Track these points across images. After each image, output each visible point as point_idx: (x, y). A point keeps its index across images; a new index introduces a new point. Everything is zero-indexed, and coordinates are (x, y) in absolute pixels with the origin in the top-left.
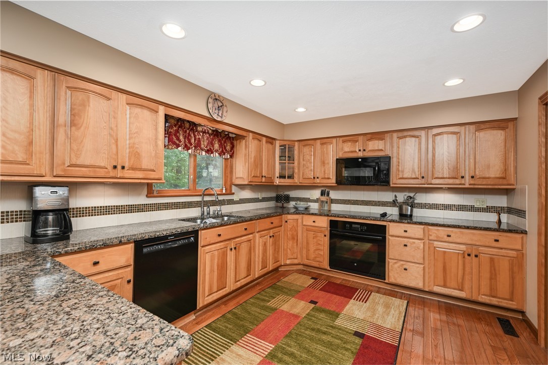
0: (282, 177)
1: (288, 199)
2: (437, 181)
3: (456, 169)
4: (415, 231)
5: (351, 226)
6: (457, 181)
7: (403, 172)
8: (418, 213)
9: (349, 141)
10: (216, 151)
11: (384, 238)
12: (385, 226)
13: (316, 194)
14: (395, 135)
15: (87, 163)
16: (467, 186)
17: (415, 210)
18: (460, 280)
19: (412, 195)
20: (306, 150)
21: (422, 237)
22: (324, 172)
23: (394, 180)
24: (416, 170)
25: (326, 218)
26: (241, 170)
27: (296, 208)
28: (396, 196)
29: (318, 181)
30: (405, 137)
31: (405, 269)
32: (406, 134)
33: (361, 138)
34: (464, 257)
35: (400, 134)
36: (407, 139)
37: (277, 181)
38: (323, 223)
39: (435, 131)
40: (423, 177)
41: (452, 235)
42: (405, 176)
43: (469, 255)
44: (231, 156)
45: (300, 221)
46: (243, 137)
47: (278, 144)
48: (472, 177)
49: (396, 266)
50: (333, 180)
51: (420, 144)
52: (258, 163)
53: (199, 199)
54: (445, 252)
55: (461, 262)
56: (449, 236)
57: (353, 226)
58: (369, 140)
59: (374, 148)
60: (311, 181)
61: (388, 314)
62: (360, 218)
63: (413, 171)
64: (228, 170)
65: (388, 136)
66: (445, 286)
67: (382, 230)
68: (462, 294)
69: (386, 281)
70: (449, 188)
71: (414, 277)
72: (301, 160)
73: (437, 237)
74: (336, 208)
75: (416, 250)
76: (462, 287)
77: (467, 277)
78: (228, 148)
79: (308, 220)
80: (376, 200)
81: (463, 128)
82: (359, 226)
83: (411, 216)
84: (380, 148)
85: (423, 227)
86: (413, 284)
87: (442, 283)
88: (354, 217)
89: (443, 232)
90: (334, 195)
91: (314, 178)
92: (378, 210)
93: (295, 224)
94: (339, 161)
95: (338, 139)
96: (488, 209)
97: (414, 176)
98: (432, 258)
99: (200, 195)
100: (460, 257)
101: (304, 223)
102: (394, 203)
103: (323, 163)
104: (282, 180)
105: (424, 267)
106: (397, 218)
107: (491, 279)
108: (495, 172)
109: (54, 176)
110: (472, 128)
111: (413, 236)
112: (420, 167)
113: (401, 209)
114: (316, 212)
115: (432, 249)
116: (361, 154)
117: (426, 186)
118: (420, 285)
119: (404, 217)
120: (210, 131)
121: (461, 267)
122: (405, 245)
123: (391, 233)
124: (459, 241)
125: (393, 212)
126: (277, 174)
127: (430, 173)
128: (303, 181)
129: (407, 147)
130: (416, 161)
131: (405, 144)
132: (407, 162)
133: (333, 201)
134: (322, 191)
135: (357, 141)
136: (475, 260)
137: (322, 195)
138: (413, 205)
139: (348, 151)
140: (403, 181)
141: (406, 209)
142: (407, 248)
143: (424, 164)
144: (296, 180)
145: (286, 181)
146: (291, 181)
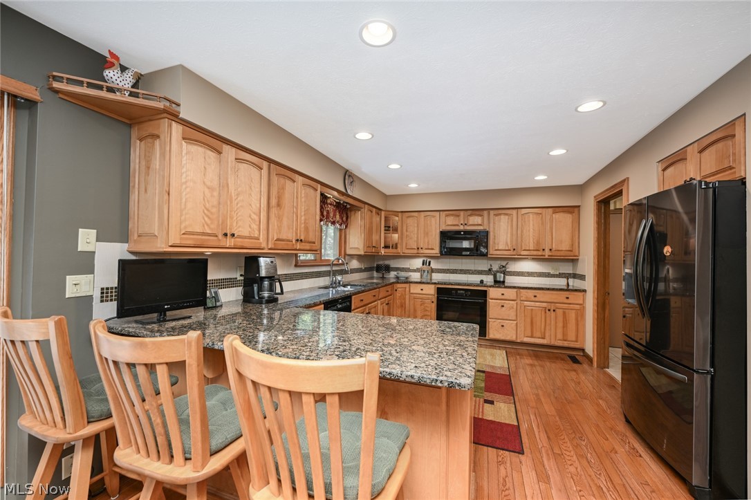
0: (386, 247)
1: (388, 269)
2: (524, 253)
3: (538, 243)
4: (510, 293)
5: (456, 292)
6: (540, 253)
7: (498, 244)
8: (510, 280)
9: (452, 215)
10: (338, 222)
11: (486, 301)
12: (486, 291)
13: (417, 263)
14: (492, 212)
15: (284, 238)
16: (547, 257)
17: (507, 277)
18: (543, 330)
19: (504, 263)
20: (410, 221)
21: (515, 298)
22: (428, 242)
23: (491, 251)
24: (509, 243)
25: (433, 286)
26: (356, 242)
27: (397, 278)
28: (491, 266)
29: (421, 251)
30: (500, 214)
31: (503, 326)
32: (500, 212)
33: (462, 213)
34: (546, 312)
35: (496, 212)
36: (502, 217)
37: (383, 252)
38: (430, 290)
39: (524, 211)
40: (514, 249)
41: (538, 295)
42: (500, 248)
43: (549, 310)
44: (346, 227)
45: (407, 289)
46: (358, 209)
47: (383, 213)
48: (551, 250)
49: (496, 323)
50: (436, 251)
51: (512, 221)
52: (369, 233)
53: (328, 269)
54: (532, 309)
55: (543, 317)
56: (535, 296)
57: (459, 292)
58: (471, 215)
59: (475, 223)
60: (415, 251)
61: (495, 359)
62: (465, 285)
63: (507, 244)
64: (342, 241)
65: (485, 213)
66: (532, 337)
67: (484, 294)
68: (544, 342)
69: (487, 338)
70: (533, 259)
71: (509, 334)
72: (405, 231)
73: (527, 297)
74: (437, 277)
75: (510, 310)
76: (545, 336)
77: (548, 327)
78: (344, 219)
79: (416, 289)
80: (473, 269)
81: (544, 210)
82: (464, 292)
83: (504, 282)
84: (479, 223)
85: (516, 290)
86: (508, 338)
87: (530, 335)
88: (459, 284)
89: (531, 293)
90: (435, 265)
91: (418, 248)
92: (475, 279)
93: (403, 293)
94: (442, 234)
95: (441, 213)
96: (560, 276)
97: (507, 248)
98: (523, 315)
99: (330, 265)
100: (543, 313)
101: (412, 291)
102: (489, 272)
103: (426, 234)
104: (387, 250)
105: (517, 324)
106: (493, 284)
107: (564, 327)
108: (565, 246)
109: (270, 249)
110: (550, 210)
111: (508, 298)
112: (512, 241)
113: (495, 276)
114: (419, 280)
115: (523, 308)
116: (461, 228)
117: (516, 257)
118: (513, 337)
119: (498, 283)
120: (335, 203)
121: (543, 320)
122: (503, 306)
123: (491, 297)
124: (542, 300)
125: (489, 279)
126: (383, 245)
127: (519, 246)
128: (407, 251)
129: (502, 224)
130: (509, 235)
131: (500, 221)
132: (502, 236)
133: (433, 271)
134: (424, 261)
135: (458, 216)
136: (553, 314)
137: (423, 264)
138: (505, 273)
139: (451, 224)
140: (498, 252)
141: (500, 277)
142: (504, 308)
143: (514, 238)
144: (399, 250)
145: (391, 251)
146: (394, 251)
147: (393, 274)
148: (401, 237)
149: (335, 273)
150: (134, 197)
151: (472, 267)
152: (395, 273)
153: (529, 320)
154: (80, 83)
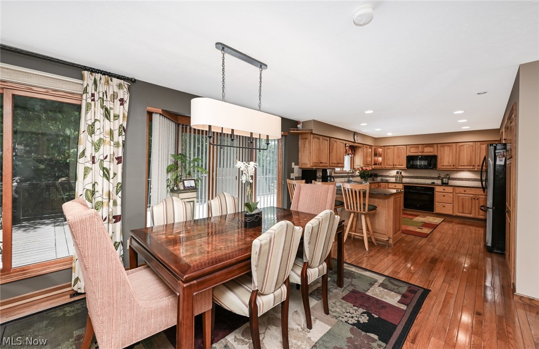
0: (375, 164)
1: (376, 176)
2: (461, 167)
3: (471, 161)
4: (449, 189)
5: (415, 188)
6: (471, 167)
7: (443, 163)
8: (452, 182)
9: (414, 147)
10: (350, 154)
11: (433, 193)
12: (435, 188)
13: (394, 173)
14: (439, 145)
15: (334, 163)
16: (476, 170)
17: (450, 181)
18: (470, 209)
19: (448, 173)
20: (389, 151)
21: (452, 192)
22: (399, 162)
23: (439, 166)
25: (402, 184)
26: (359, 162)
27: (382, 180)
28: (439, 174)
29: (395, 166)
30: (445, 146)
31: (444, 206)
33: (420, 146)
34: (472, 200)
35: (442, 145)
36: (446, 148)
37: (373, 167)
38: (400, 186)
39: (460, 144)
40: (454, 165)
41: (466, 190)
42: (445, 165)
43: (474, 199)
44: (354, 156)
45: (387, 186)
46: (360, 147)
47: (373, 148)
48: (478, 165)
49: (439, 205)
50: (404, 166)
51: (453, 149)
52: (365, 157)
53: (346, 175)
54: (463, 198)
55: (470, 202)
57: (417, 188)
58: (426, 147)
59: (428, 151)
60: (392, 166)
63: (449, 162)
64: (352, 162)
65: (435, 146)
66: (463, 213)
67: (432, 189)
69: (434, 212)
71: (448, 210)
72: (386, 156)
73: (460, 191)
74: (405, 180)
75: (449, 198)
76: (471, 213)
77: (473, 208)
78: (353, 152)
79: (392, 186)
81: (474, 143)
82: (420, 188)
83: (448, 183)
84: (431, 151)
85: (453, 187)
86: (448, 213)
87: (461, 212)
88: (417, 184)
89: (462, 190)
90: (404, 174)
92: (429, 181)
94: (408, 157)
95: (407, 146)
97: (449, 165)
98: (457, 201)
99: (347, 173)
100: (470, 200)
101: (389, 188)
102: (438, 178)
103: (399, 157)
104: (375, 166)
105: (453, 206)
106: (440, 184)
109: (330, 167)
110: (479, 143)
111: (448, 191)
112: (452, 161)
113: (442, 180)
114: (395, 181)
115: (457, 197)
116: (420, 154)
117: (456, 169)
118: (451, 213)
119: (443, 184)
121: (470, 204)
123: (437, 190)
124: (469, 193)
125: (439, 182)
126: (373, 163)
127: (457, 164)
128: (387, 166)
129: (446, 151)
130: (450, 157)
131: (444, 150)
132: (446, 159)
133: (403, 177)
134: (397, 172)
135: (418, 147)
136: (477, 201)
137: (397, 173)
138: (449, 179)
139: (413, 152)
140: (443, 167)
141: (445, 180)
142: (445, 197)
143: (454, 159)
144: (382, 166)
145: (377, 166)
146: (380, 166)
147: (379, 179)
148: (384, 159)
149: (349, 177)
150: (300, 154)
151: (428, 175)
152: (381, 178)
153: (461, 204)
154: (294, 130)
